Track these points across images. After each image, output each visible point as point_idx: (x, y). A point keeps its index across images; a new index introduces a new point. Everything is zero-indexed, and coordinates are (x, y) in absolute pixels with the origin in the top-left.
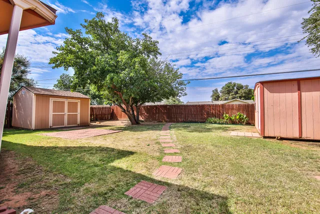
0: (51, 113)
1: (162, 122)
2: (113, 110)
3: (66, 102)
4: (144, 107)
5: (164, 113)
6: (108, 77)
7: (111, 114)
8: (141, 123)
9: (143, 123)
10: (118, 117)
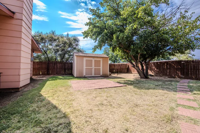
0: (85, 67)
1: (174, 77)
2: (128, 66)
3: (93, 60)
4: (154, 63)
5: (177, 69)
6: (114, 36)
7: (127, 69)
8: (150, 77)
9: (152, 77)
10: (132, 71)
